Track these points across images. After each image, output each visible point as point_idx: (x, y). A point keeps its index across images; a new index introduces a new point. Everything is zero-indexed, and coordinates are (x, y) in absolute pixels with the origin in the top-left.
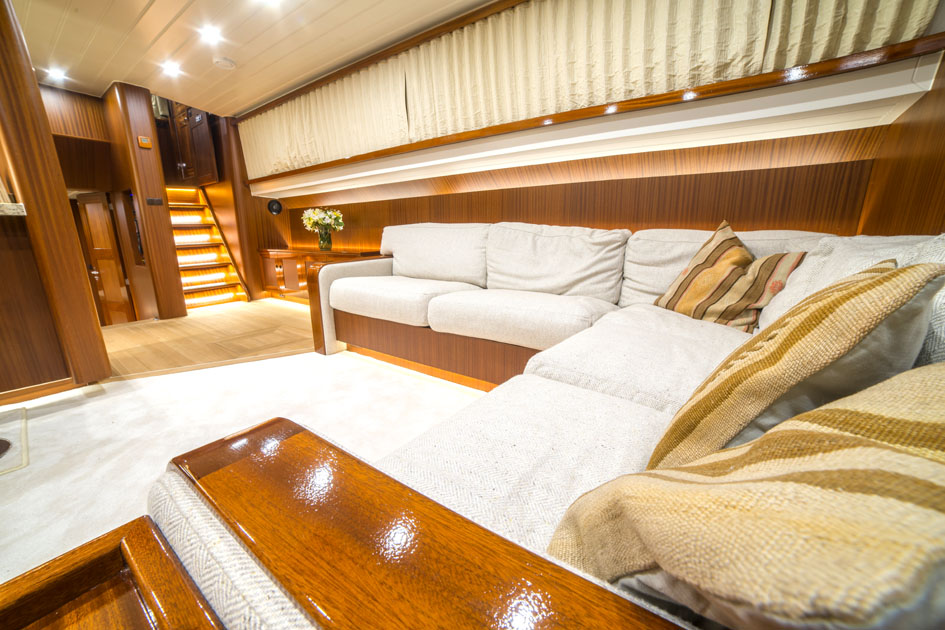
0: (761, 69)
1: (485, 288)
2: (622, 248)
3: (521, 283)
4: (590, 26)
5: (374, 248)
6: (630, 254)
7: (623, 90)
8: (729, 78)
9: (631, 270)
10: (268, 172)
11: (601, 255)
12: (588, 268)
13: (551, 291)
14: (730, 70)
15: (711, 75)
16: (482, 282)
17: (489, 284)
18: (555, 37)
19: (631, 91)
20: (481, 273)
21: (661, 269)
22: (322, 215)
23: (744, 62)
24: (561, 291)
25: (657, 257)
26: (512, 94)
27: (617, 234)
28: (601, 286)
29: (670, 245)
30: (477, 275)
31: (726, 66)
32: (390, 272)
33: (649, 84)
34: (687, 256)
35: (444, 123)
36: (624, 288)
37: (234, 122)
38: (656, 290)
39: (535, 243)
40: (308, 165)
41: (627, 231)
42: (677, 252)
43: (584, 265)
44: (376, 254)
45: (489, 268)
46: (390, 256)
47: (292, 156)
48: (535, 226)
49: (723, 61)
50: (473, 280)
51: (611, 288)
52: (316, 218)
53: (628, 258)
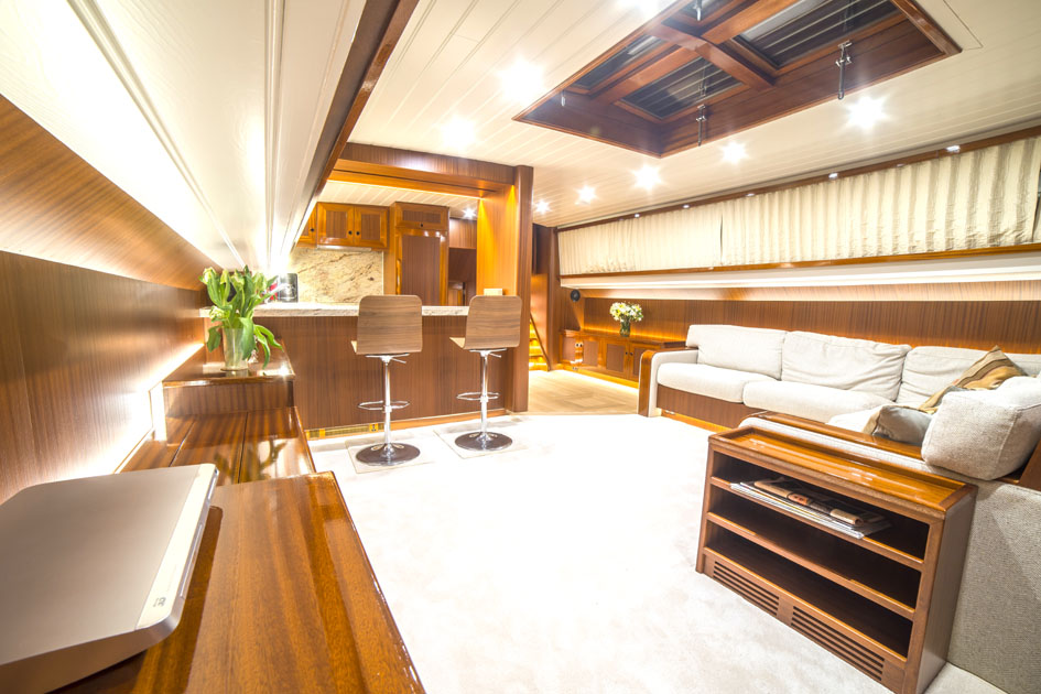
0: (1032, 239)
1: (780, 380)
2: (901, 360)
3: (812, 379)
4: (881, 200)
5: (679, 339)
6: (908, 363)
7: (908, 246)
8: (1002, 245)
9: (907, 376)
10: (584, 271)
11: (883, 363)
12: (870, 372)
13: (838, 387)
14: (1002, 238)
15: (986, 241)
16: (777, 375)
17: (783, 377)
18: (851, 205)
19: (914, 247)
20: (777, 369)
21: (936, 378)
22: (628, 309)
23: (1016, 234)
24: (848, 387)
25: (932, 368)
26: (813, 241)
27: (898, 348)
28: (881, 386)
29: (945, 360)
30: (774, 370)
31: (1000, 236)
32: (696, 361)
33: (930, 244)
34: (961, 370)
35: (752, 254)
36: (901, 390)
37: (557, 231)
38: (930, 393)
39: (825, 351)
40: (624, 270)
41: (907, 346)
42: (952, 365)
43: (868, 370)
44: (681, 345)
45: (784, 366)
46: (697, 348)
47: (610, 262)
48: (825, 336)
49: (996, 233)
50: (770, 373)
51: (889, 389)
52: (623, 311)
53: (906, 367)
